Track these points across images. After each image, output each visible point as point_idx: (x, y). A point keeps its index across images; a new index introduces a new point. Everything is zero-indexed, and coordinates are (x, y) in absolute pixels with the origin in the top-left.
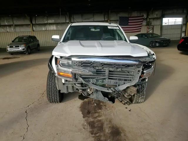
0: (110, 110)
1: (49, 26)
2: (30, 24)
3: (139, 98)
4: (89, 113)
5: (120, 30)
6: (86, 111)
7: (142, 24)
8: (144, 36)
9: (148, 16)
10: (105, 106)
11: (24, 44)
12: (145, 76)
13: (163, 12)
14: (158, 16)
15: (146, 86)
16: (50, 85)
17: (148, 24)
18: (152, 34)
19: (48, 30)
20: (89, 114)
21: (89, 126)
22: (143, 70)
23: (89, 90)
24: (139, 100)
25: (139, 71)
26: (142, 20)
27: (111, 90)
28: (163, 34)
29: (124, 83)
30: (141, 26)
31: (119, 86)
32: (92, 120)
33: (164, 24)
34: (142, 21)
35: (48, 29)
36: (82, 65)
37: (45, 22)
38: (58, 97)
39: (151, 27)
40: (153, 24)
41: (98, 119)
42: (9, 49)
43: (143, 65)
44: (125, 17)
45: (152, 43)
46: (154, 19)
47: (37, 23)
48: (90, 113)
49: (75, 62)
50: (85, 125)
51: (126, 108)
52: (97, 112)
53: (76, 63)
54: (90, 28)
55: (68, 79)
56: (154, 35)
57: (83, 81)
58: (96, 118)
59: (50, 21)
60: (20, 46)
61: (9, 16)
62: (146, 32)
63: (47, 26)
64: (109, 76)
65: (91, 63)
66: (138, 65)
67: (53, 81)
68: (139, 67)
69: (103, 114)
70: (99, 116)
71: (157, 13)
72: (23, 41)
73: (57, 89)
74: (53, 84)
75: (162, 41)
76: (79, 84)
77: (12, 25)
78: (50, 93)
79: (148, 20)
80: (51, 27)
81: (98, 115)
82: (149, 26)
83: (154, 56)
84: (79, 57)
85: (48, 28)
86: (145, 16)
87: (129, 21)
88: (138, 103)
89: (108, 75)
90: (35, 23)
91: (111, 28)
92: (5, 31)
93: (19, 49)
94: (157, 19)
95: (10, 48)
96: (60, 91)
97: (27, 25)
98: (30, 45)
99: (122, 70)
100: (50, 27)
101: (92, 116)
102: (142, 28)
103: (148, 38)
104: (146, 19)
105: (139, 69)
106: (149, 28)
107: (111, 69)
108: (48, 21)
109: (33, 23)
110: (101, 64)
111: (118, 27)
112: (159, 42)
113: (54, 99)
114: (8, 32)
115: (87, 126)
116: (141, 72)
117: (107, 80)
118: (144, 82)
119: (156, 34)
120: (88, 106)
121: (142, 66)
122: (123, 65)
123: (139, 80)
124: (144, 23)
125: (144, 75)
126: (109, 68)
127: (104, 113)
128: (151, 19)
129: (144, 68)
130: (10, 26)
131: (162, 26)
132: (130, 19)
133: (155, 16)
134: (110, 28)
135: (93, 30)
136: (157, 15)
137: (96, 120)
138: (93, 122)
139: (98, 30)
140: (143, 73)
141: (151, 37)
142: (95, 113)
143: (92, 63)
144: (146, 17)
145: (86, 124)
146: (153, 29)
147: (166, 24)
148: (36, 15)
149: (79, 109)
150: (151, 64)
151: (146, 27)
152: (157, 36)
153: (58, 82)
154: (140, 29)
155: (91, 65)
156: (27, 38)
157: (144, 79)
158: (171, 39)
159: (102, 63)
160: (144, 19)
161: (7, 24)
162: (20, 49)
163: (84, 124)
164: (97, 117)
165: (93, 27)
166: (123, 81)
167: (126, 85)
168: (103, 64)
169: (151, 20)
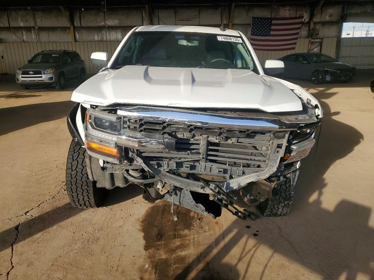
0: (209, 230)
1: (109, 31)
2: (69, 28)
3: (279, 205)
4: (160, 236)
5: (244, 44)
6: (154, 231)
7: (297, 34)
8: (301, 59)
9: (312, 17)
10: (199, 219)
11: (52, 67)
12: (294, 157)
13: (343, 10)
14: (334, 19)
15: (296, 178)
16: (74, 168)
17: (312, 34)
18: (319, 55)
19: (106, 41)
20: (159, 240)
21: (156, 273)
22: (290, 142)
23: (159, 186)
24: (279, 209)
25: (279, 146)
26: (300, 26)
27: (211, 189)
28: (341, 55)
29: (244, 173)
30: (296, 39)
31: (231, 177)
32: (164, 257)
33: (344, 35)
34: (299, 28)
35: (105, 39)
36: (142, 128)
37: (101, 25)
38: (92, 197)
39: (318, 40)
40: (321, 34)
41: (180, 253)
42: (21, 78)
43: (289, 132)
44: (265, 19)
45: (318, 75)
46: (324, 24)
47: (83, 25)
48: (162, 237)
49: (126, 119)
50: (146, 271)
51: (248, 227)
52: (180, 236)
53: (128, 123)
54: (176, 37)
55: (110, 160)
56: (323, 58)
57: (144, 165)
58: (173, 251)
59: (110, 22)
60: (42, 72)
61: (27, 9)
62: (306, 51)
63: (104, 32)
64: (209, 155)
65: (164, 122)
66: (277, 132)
67: (80, 161)
68: (279, 138)
69: (192, 241)
70: (183, 247)
71: (330, 11)
72: (51, 61)
73: (88, 178)
74: (80, 166)
75: (338, 70)
76: (137, 170)
77: (34, 27)
78: (74, 187)
79: (312, 27)
80: (111, 35)
81: (181, 244)
82: (314, 39)
83: (317, 110)
84: (135, 109)
85: (105, 36)
86: (306, 18)
87: (273, 27)
88: (275, 215)
89: (205, 153)
90: (80, 26)
91: (224, 40)
92: (18, 40)
93: (41, 77)
94: (331, 23)
95: (22, 74)
96: (95, 182)
97: (64, 29)
98: (64, 70)
99: (238, 142)
100: (109, 33)
101: (166, 245)
102: (298, 41)
103: (310, 63)
104: (309, 23)
105: (279, 142)
106: (313, 43)
107: (213, 139)
108: (107, 22)
109: (76, 24)
110: (189, 127)
111: (241, 37)
112: (332, 74)
113: (83, 200)
114: (24, 41)
115: (151, 274)
116: (284, 148)
117: (203, 163)
118: (293, 169)
119: (326, 56)
120: (162, 218)
121: (287, 136)
122: (240, 132)
123: (279, 166)
124: (304, 32)
125: (292, 155)
126: (208, 137)
127: (196, 240)
128: (318, 23)
129: (293, 139)
130: (28, 29)
131: (339, 41)
132: (273, 22)
133: (327, 18)
134: (221, 40)
135: (184, 43)
136: (331, 16)
137: (174, 256)
138: (166, 261)
139: (196, 43)
140: (288, 150)
141: (316, 62)
142: (175, 237)
143: (165, 124)
144: (307, 20)
145: (149, 267)
146: (321, 44)
147: (349, 34)
148: (83, 9)
149: (138, 226)
150: (308, 131)
151: (307, 40)
152: (329, 60)
153: (90, 162)
154: (295, 44)
155: (164, 128)
156: (60, 55)
157: (292, 164)
158: (358, 68)
159: (191, 125)
160: (302, 23)
161: (22, 25)
162: (45, 77)
163: (144, 266)
164: (176, 250)
165: (184, 37)
166: (241, 168)
167: (247, 178)
168: (192, 127)
169: (318, 27)
